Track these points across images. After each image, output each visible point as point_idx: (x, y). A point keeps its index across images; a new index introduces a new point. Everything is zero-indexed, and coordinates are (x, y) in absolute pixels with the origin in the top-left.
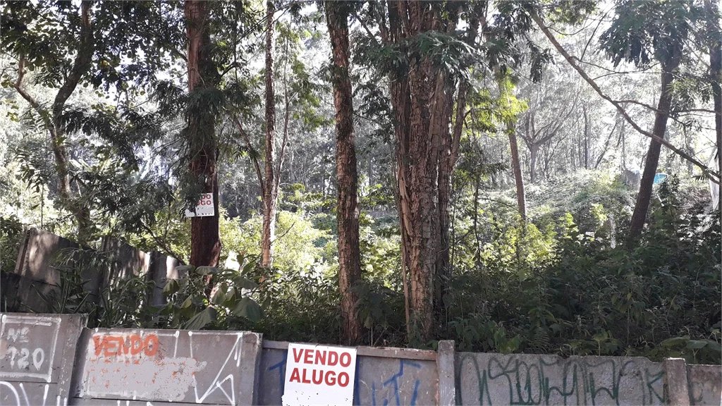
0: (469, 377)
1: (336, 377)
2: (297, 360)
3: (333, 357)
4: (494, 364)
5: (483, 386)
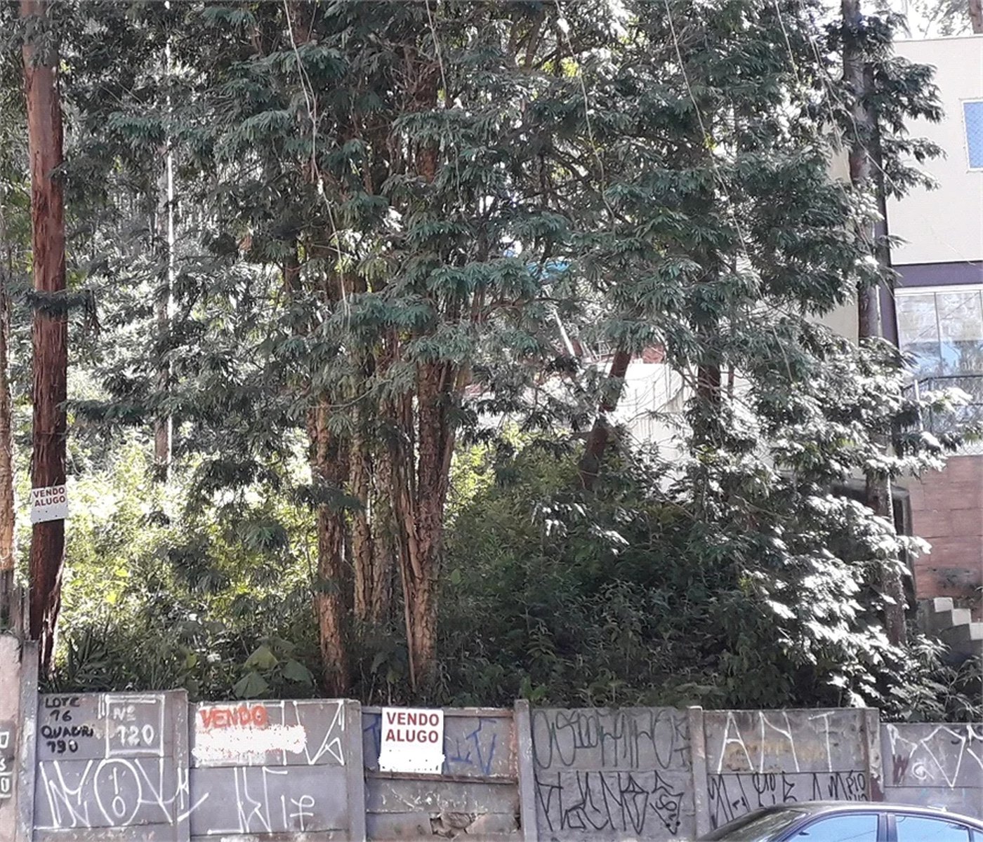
0: (542, 728)
1: (427, 735)
2: (391, 722)
3: (423, 719)
4: (560, 717)
5: (552, 735)
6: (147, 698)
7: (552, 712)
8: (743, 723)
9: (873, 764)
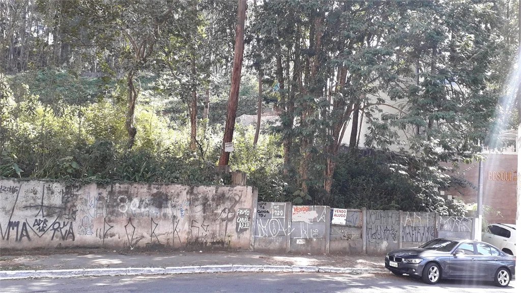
0: (368, 215)
1: (343, 215)
2: (336, 212)
3: (343, 211)
5: (370, 216)
6: (282, 204)
7: (371, 211)
8: (411, 215)
9: (437, 225)
